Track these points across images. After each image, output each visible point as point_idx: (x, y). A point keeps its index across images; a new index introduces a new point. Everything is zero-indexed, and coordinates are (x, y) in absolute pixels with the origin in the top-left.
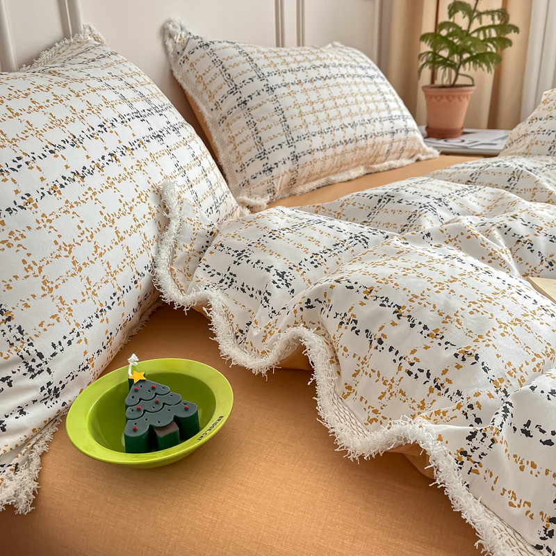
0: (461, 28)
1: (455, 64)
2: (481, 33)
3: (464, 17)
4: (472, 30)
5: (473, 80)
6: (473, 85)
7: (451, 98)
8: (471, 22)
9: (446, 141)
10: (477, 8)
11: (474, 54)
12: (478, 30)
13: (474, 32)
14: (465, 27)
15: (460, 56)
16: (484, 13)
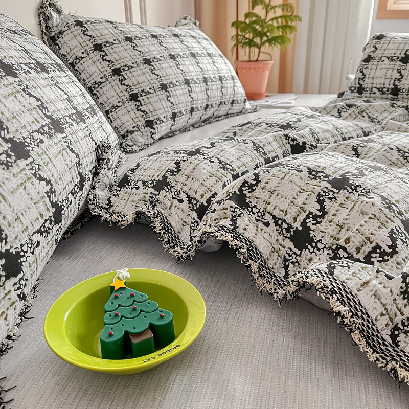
0: (261, 17)
1: (258, 44)
2: (275, 21)
3: (263, 9)
4: (268, 19)
5: (270, 56)
6: (271, 60)
7: (257, 69)
8: (267, 12)
10: (271, 3)
11: (270, 37)
12: (272, 20)
13: (269, 21)
15: (261, 39)
16: (276, 6)
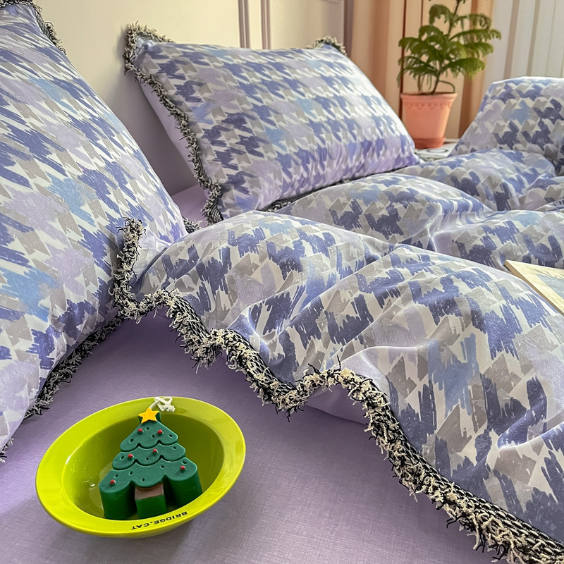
0: (442, 33)
1: (436, 70)
2: (461, 38)
3: (445, 22)
4: (452, 34)
5: (454, 88)
6: (454, 93)
7: (432, 106)
8: (451, 25)
9: (428, 151)
10: (457, 12)
11: (454, 61)
12: (458, 35)
13: (454, 37)
14: (445, 33)
15: (441, 62)
16: (465, 17)
